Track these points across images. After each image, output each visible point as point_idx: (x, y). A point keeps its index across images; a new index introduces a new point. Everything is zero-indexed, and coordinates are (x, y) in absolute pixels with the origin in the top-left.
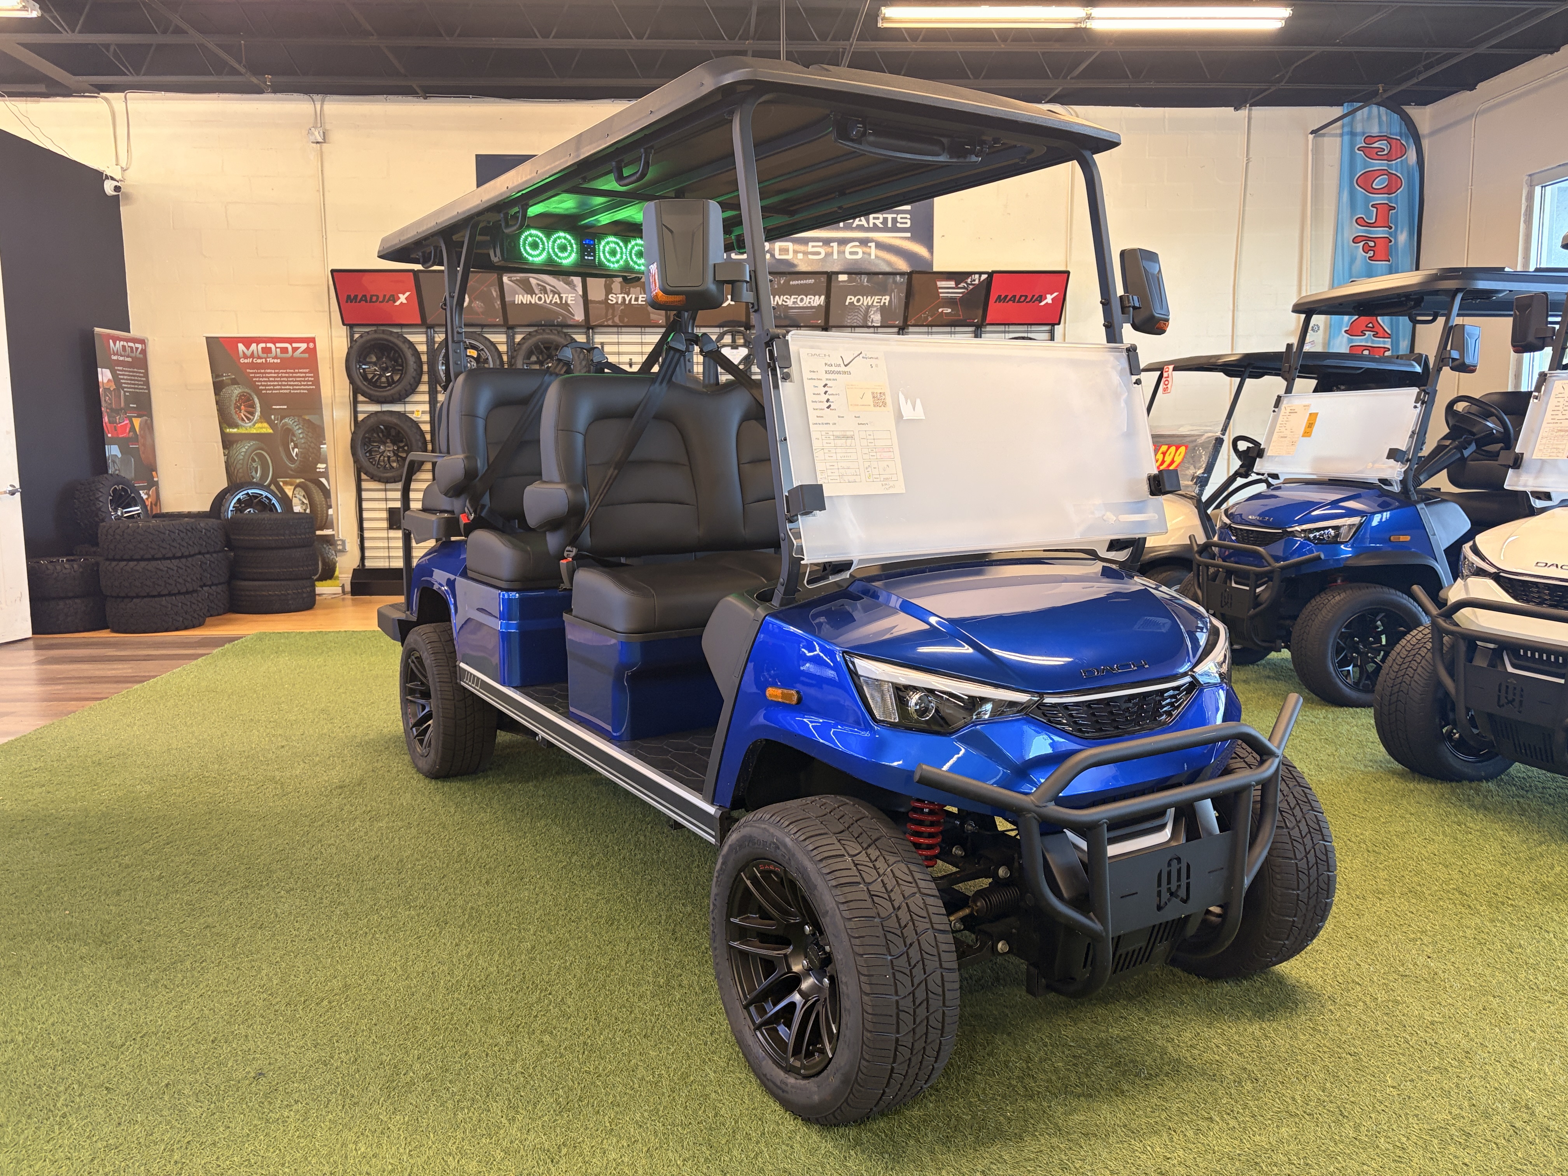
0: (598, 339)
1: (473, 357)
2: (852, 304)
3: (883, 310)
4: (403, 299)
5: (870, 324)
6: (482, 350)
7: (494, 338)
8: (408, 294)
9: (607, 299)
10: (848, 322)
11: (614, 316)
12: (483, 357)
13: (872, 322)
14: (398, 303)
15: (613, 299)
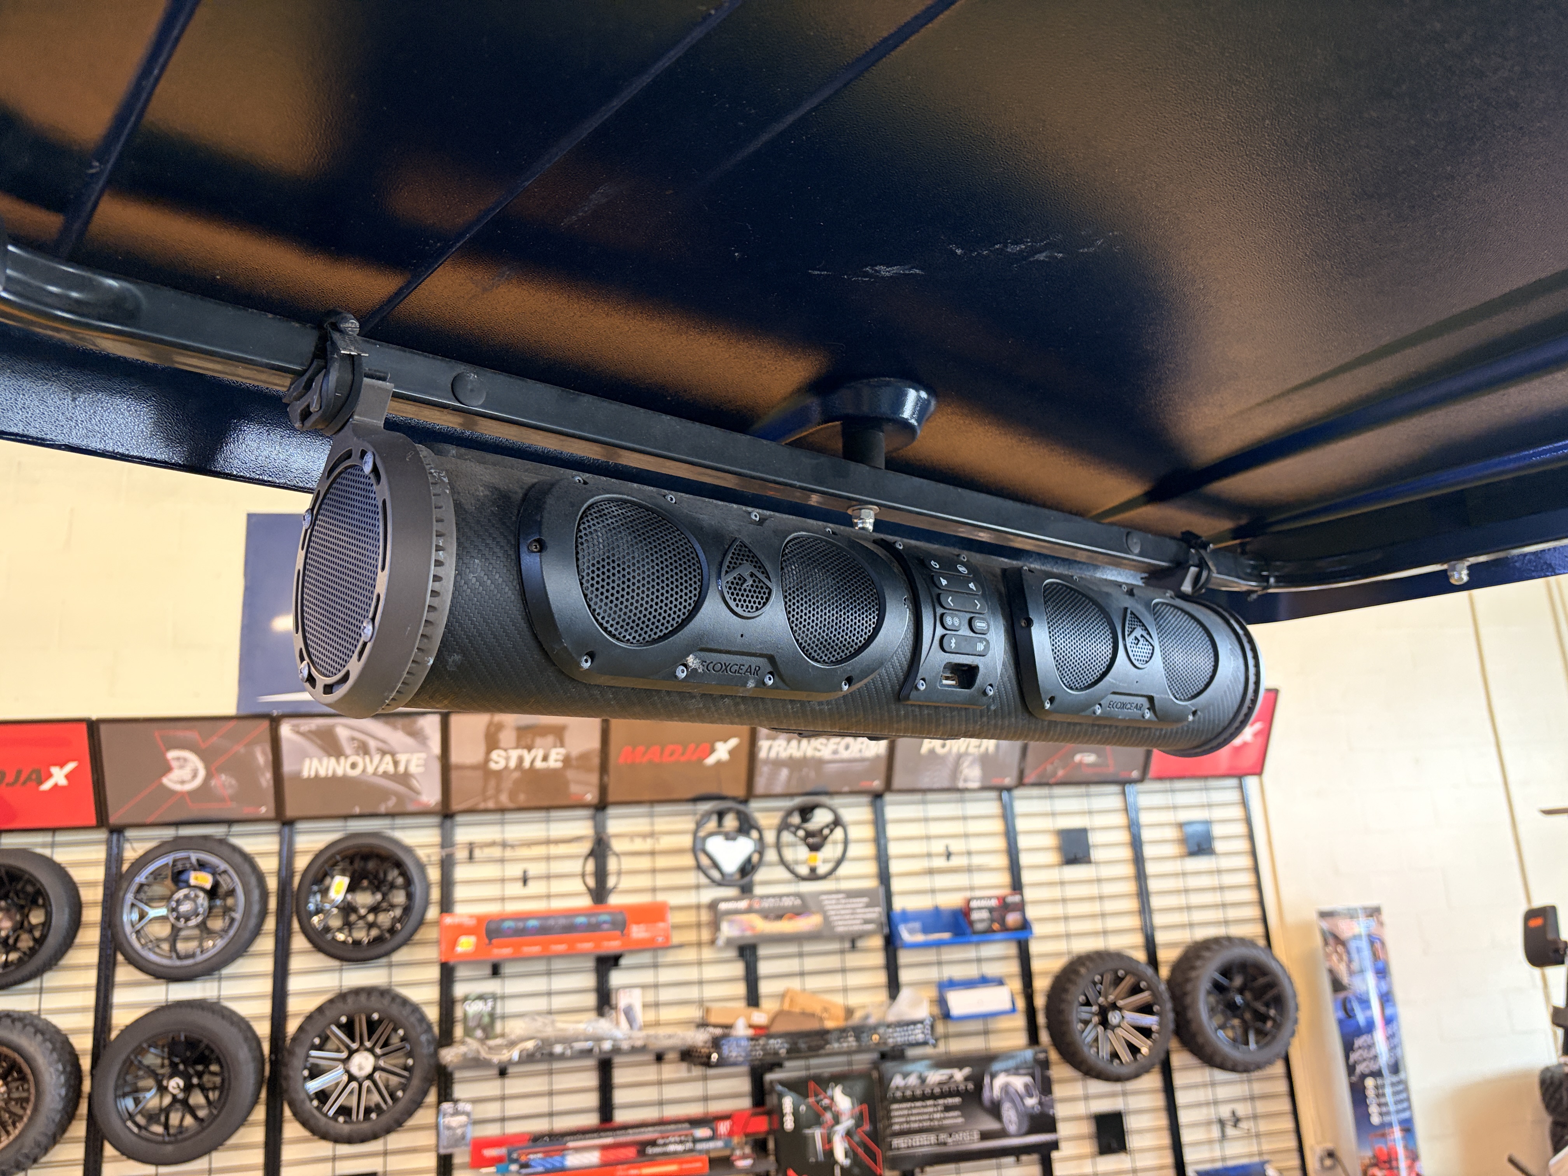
0: (463, 834)
1: (202, 889)
2: (932, 751)
3: (985, 760)
4: (59, 776)
5: (961, 785)
6: (225, 872)
7: (248, 845)
8: (71, 766)
9: (487, 760)
10: (925, 783)
11: (498, 790)
12: (225, 884)
13: (965, 781)
14: (47, 786)
15: (499, 760)
